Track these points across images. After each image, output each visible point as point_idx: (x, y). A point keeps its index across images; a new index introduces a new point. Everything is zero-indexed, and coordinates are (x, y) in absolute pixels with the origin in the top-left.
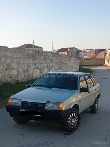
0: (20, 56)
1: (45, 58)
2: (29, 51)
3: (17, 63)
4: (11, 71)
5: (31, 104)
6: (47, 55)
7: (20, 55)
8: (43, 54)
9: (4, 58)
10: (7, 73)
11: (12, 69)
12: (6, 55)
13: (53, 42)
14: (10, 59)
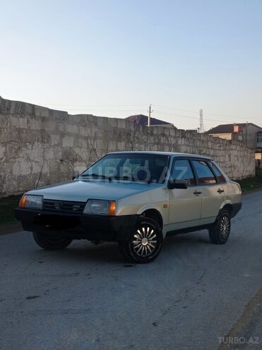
0: (96, 133)
1: (159, 140)
2: (117, 123)
3: (88, 148)
4: (73, 164)
5: (60, 204)
6: (163, 135)
7: (97, 130)
8: (155, 132)
9: (58, 137)
10: (63, 169)
11: (75, 160)
12: (61, 129)
13: (201, 111)
14: (72, 139)
